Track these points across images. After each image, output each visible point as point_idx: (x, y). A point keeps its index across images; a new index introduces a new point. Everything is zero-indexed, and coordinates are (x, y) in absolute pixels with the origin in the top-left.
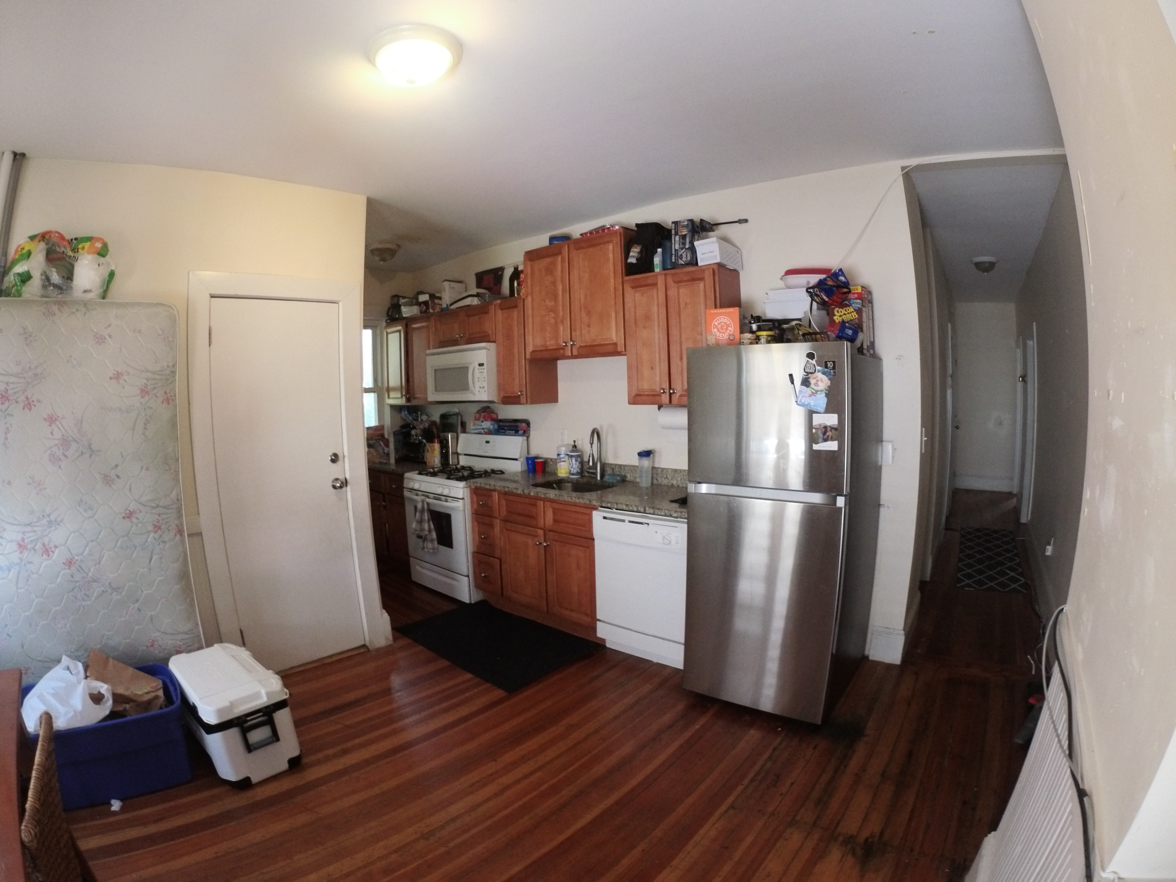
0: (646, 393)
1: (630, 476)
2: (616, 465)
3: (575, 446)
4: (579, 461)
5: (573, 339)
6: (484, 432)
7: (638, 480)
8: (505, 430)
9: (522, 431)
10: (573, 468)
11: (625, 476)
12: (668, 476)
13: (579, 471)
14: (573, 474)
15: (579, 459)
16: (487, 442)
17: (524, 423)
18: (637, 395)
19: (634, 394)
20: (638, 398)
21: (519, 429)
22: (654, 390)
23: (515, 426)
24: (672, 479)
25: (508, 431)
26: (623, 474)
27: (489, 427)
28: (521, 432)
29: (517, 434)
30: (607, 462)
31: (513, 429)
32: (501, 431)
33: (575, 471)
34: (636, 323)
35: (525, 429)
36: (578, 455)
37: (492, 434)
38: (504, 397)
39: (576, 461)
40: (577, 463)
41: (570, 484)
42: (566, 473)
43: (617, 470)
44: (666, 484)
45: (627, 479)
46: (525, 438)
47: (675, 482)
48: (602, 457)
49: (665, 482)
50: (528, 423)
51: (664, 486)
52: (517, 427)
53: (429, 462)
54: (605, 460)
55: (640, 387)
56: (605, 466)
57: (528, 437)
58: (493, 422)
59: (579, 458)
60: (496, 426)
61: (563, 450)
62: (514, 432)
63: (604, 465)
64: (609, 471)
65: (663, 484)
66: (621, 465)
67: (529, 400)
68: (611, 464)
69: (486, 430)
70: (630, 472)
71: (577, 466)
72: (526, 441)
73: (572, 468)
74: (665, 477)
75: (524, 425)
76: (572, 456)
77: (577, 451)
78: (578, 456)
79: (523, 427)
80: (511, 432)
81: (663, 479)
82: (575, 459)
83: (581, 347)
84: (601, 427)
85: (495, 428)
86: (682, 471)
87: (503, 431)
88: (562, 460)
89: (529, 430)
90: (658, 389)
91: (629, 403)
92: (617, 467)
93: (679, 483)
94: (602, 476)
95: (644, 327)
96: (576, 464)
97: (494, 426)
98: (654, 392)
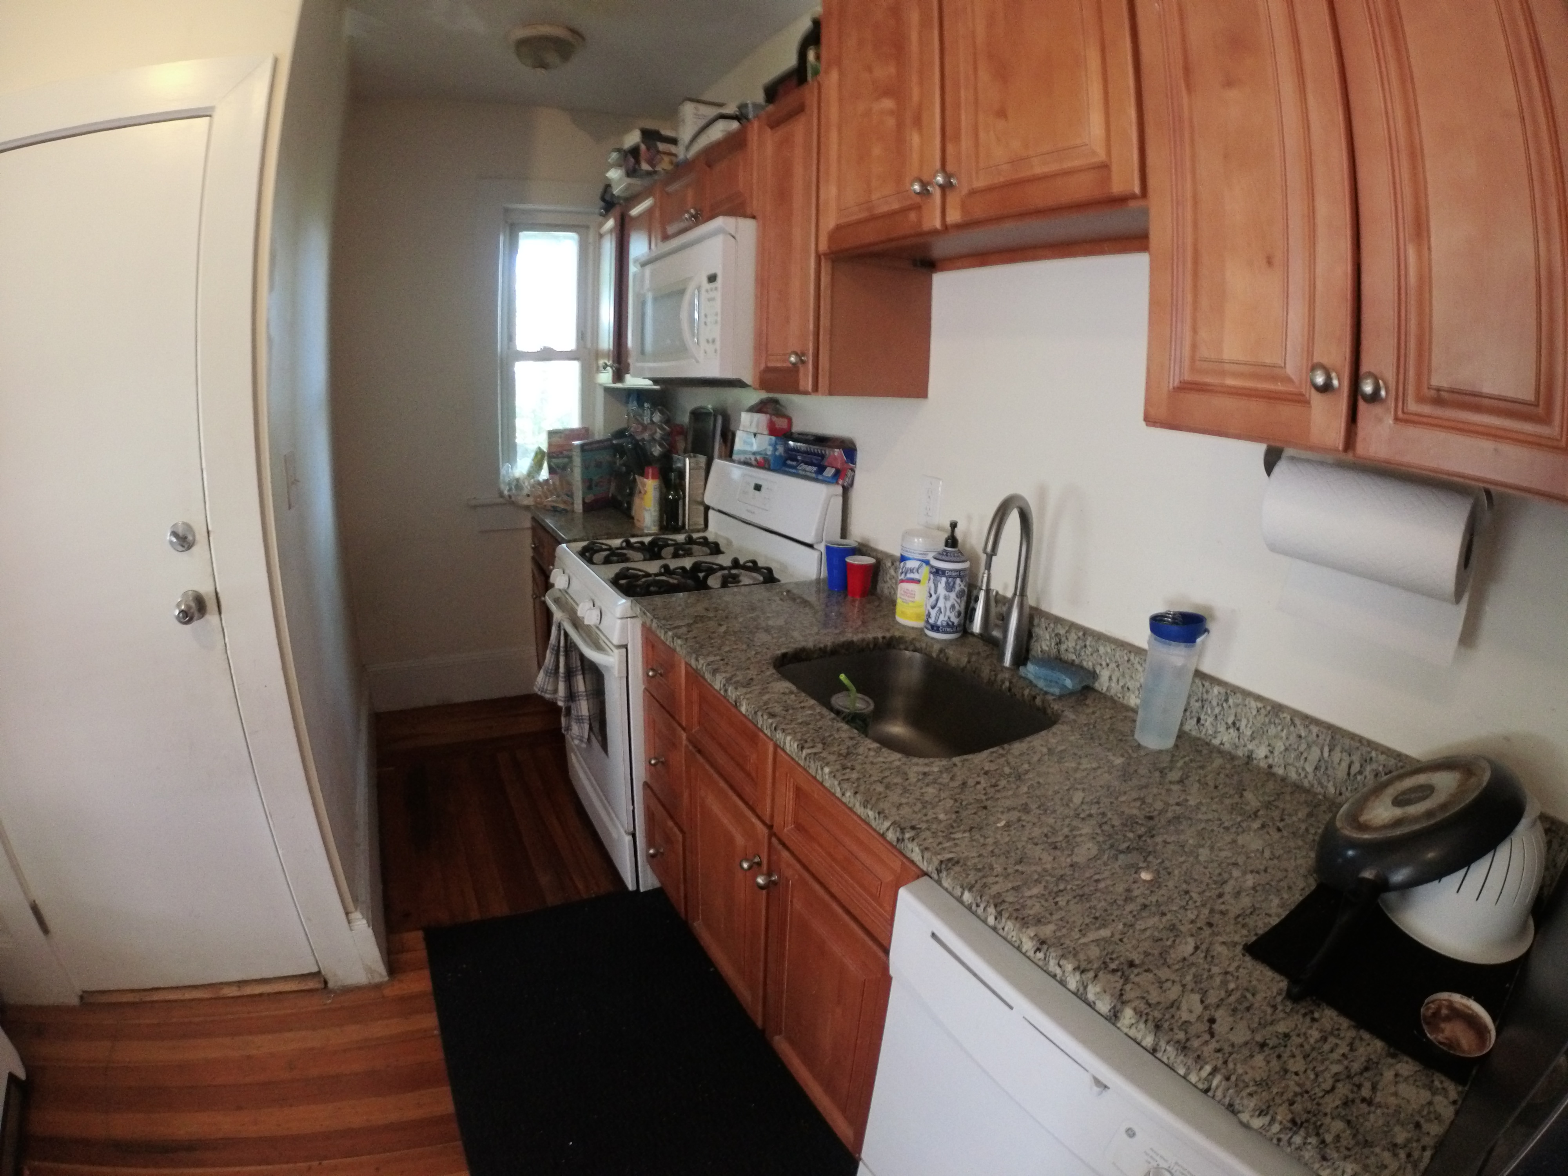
0: (1230, 382)
1: (1110, 678)
2: (1073, 626)
3: (952, 541)
4: (957, 588)
5: (950, 168)
6: (756, 460)
7: (1133, 700)
8: (797, 460)
9: (833, 470)
10: (936, 609)
11: (1094, 675)
12: (1244, 722)
13: (956, 621)
14: (935, 628)
15: (959, 585)
16: (758, 488)
17: (838, 448)
18: (1186, 387)
19: (1175, 382)
20: (1192, 398)
21: (825, 463)
22: (1274, 373)
23: (818, 455)
24: (1252, 738)
25: (804, 466)
26: (1088, 664)
27: (766, 450)
28: (829, 472)
29: (820, 477)
30: (1044, 607)
31: (815, 461)
32: (789, 462)
33: (942, 620)
34: (1187, 70)
35: (839, 466)
36: (959, 571)
37: (769, 469)
38: (768, 370)
39: (950, 588)
40: (953, 595)
41: (917, 655)
42: (918, 617)
43: (1070, 644)
44: (1227, 747)
45: (1097, 686)
46: (839, 490)
47: (1261, 752)
48: (1029, 592)
49: (1225, 738)
50: (850, 450)
51: (1220, 752)
52: (823, 456)
53: (638, 521)
54: (1038, 600)
55: (1204, 352)
56: (1036, 621)
57: (846, 491)
58: (773, 438)
59: (958, 581)
60: (781, 450)
61: (918, 546)
62: (815, 468)
63: (1031, 618)
64: (1044, 643)
65: (1216, 742)
66: (1086, 632)
67: (823, 381)
68: (1058, 620)
69: (758, 457)
70: (1113, 665)
71: (949, 604)
72: (840, 499)
73: (933, 607)
74: (1230, 721)
75: (837, 452)
76: (938, 572)
77: (960, 557)
78: (960, 574)
79: (835, 458)
80: (809, 468)
81: (1222, 728)
82: (947, 583)
83: (973, 193)
84: (1042, 493)
85: (777, 453)
86: (1298, 721)
87: (794, 463)
88: (910, 576)
89: (853, 470)
90: (1293, 367)
91: (1150, 420)
92: (1073, 636)
93: (1276, 760)
94: (1022, 656)
95: (1229, 83)
96: (946, 598)
97: (775, 449)
98: (1274, 378)
